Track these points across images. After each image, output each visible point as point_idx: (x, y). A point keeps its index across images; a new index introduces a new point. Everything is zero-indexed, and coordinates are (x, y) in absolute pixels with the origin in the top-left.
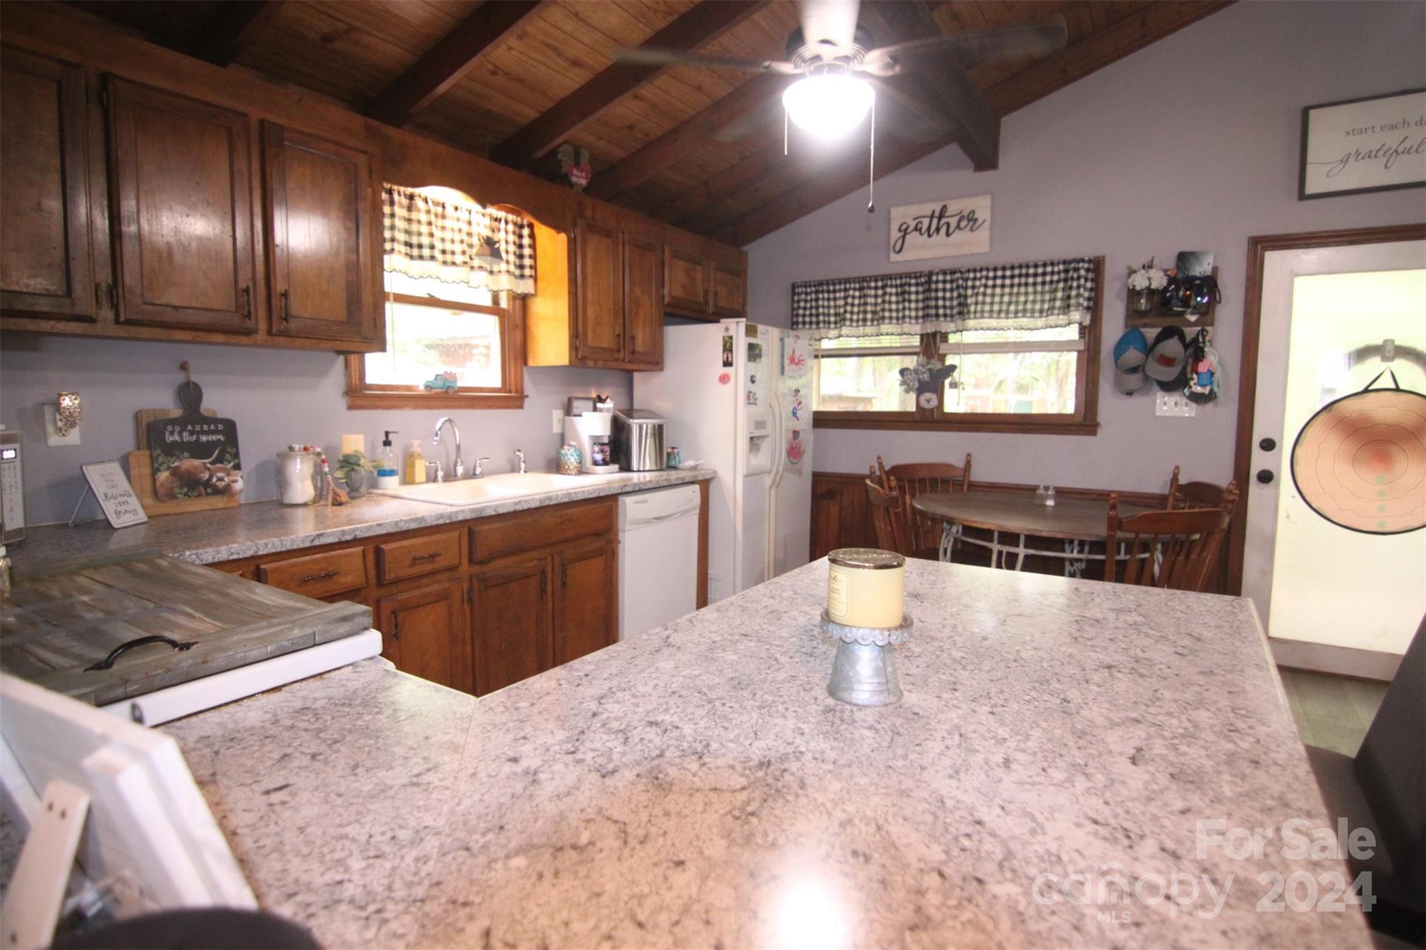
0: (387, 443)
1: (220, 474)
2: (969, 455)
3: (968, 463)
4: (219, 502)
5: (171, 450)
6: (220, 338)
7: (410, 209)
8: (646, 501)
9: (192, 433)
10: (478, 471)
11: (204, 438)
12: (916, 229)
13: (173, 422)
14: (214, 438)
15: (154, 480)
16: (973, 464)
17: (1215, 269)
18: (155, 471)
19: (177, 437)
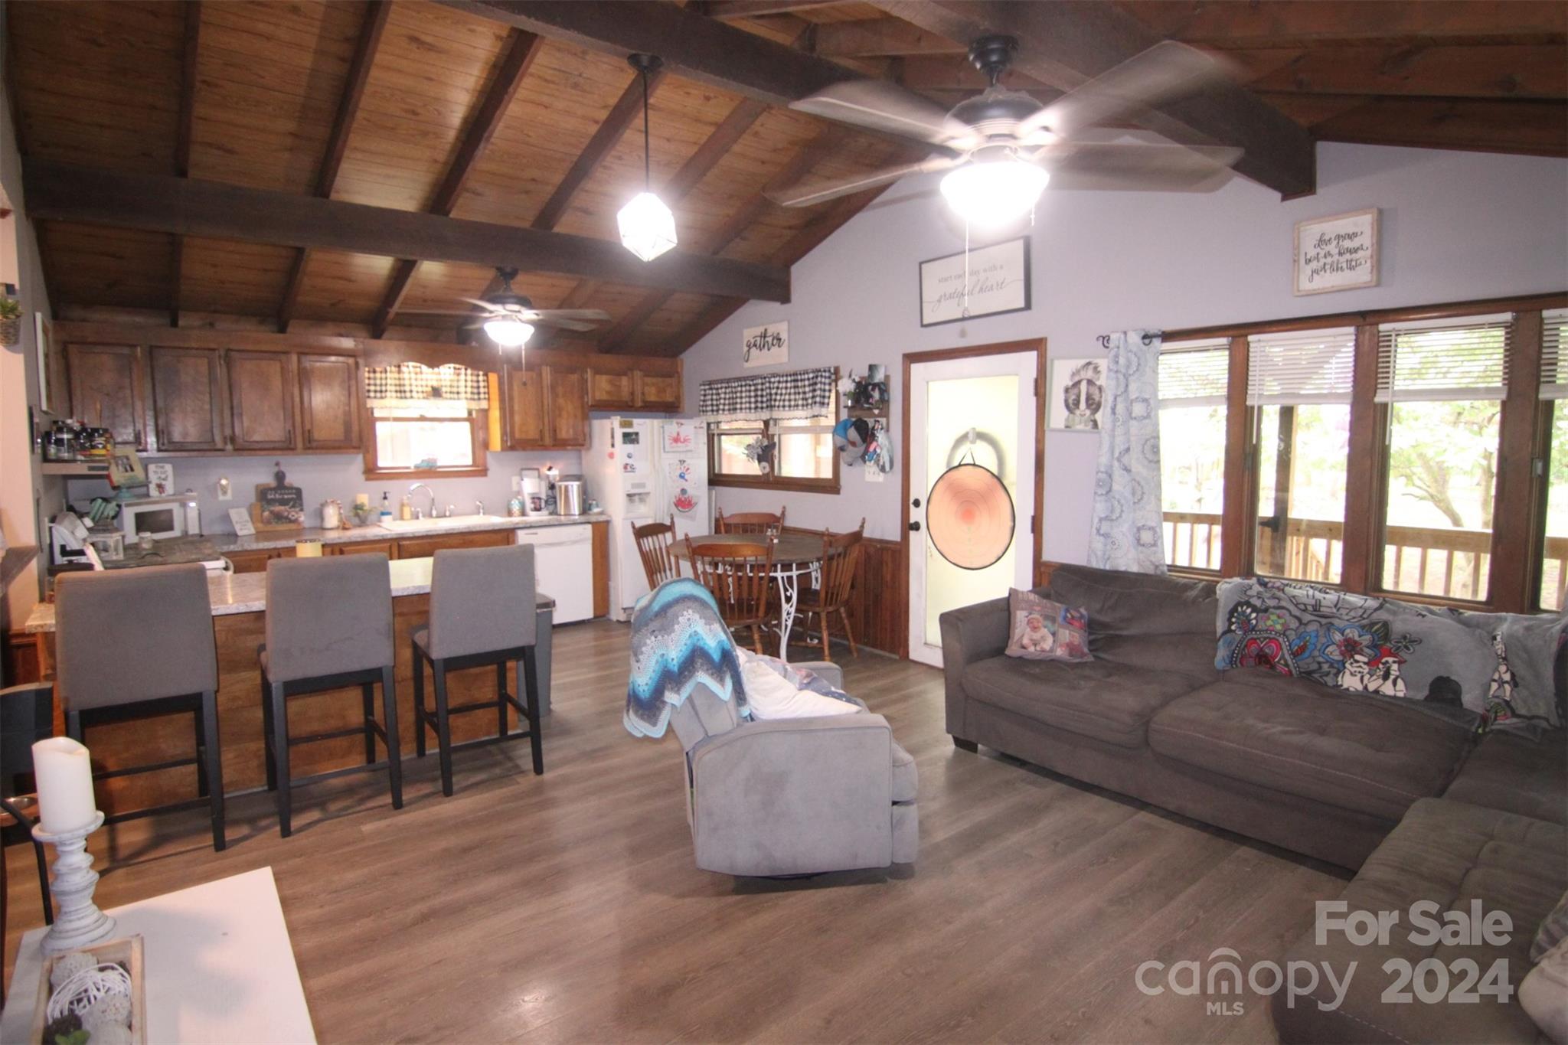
0: (385, 498)
1: (293, 513)
2: (784, 508)
3: (783, 513)
4: (293, 526)
5: (270, 502)
6: (279, 452)
7: (399, 372)
8: (536, 534)
9: (281, 494)
10: (448, 514)
11: (286, 497)
12: (755, 345)
13: (271, 489)
14: (290, 496)
15: (262, 515)
16: (786, 513)
17: (887, 377)
18: (263, 511)
19: (272, 496)
